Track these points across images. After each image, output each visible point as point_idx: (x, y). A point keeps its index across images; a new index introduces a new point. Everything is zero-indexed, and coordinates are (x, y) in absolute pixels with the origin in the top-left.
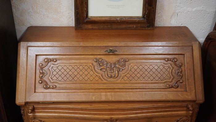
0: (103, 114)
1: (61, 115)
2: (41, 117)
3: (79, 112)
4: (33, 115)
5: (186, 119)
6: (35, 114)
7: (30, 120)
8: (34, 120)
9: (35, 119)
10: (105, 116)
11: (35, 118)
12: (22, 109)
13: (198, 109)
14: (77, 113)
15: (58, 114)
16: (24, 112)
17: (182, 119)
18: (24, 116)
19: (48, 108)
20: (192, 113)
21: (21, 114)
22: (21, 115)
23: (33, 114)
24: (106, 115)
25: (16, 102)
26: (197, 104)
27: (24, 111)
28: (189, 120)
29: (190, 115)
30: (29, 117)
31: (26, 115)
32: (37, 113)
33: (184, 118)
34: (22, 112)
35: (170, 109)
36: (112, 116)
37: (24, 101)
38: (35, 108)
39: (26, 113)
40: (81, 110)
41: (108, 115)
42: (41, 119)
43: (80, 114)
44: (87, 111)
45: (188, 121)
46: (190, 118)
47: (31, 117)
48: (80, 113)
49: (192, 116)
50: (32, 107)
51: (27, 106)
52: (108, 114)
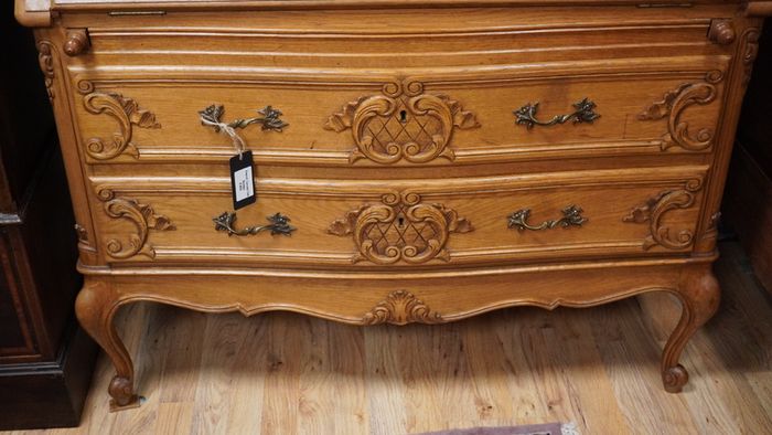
0: (364, 63)
1: (200, 71)
2: (120, 81)
3: (272, 54)
4: (88, 73)
5: (706, 91)
6: (94, 66)
7: (77, 96)
8: (90, 95)
9: (93, 91)
10: (375, 71)
11: (93, 84)
12: (43, 44)
13: (755, 47)
14: (261, 58)
15: (187, 68)
16: (50, 62)
17: (689, 90)
18: (52, 77)
19: (145, 42)
20: (730, 62)
21: (41, 71)
22: (41, 76)
23: (86, 67)
24: (378, 63)
25: (16, 13)
26: (752, 16)
27: (49, 53)
28: (716, 94)
29: (722, 68)
30: (71, 79)
31: (58, 72)
32: (102, 65)
33: (696, 86)
34: (43, 59)
35: (640, 42)
36: (406, 71)
37: (47, 6)
38: (94, 43)
39: (58, 64)
40: (277, 46)
41: (389, 63)
42: (119, 91)
43: (275, 61)
44: (301, 51)
45: (712, 100)
46: (721, 87)
47: (78, 78)
48: (274, 57)
49: (727, 76)
50: (82, 32)
51: (62, 31)
52: (389, 59)
